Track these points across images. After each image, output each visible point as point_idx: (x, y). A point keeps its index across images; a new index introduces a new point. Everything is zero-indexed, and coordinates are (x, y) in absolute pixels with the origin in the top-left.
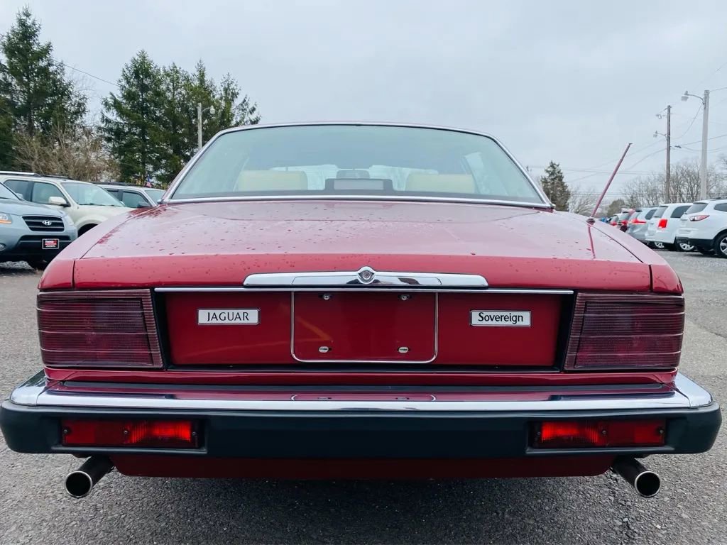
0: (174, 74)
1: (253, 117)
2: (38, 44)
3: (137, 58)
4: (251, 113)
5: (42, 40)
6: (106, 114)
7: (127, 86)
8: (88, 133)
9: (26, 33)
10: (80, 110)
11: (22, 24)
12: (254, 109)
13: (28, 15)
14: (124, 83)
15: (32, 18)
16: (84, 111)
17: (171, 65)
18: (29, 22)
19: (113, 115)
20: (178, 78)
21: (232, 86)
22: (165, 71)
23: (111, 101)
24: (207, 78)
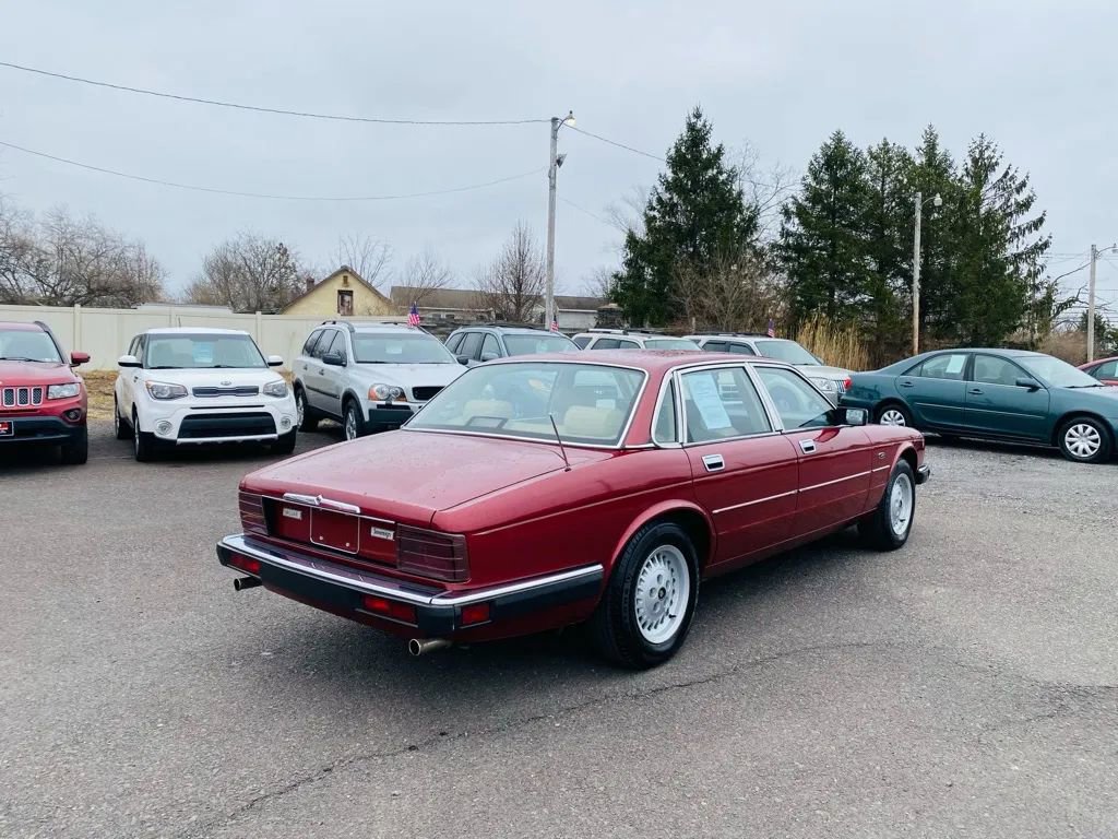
0: (884, 156)
1: (1021, 198)
2: (709, 151)
3: (829, 142)
4: (1018, 192)
5: (713, 144)
6: (786, 226)
7: (814, 184)
8: (759, 254)
9: (696, 137)
10: (750, 225)
11: (691, 127)
12: (1023, 184)
13: (698, 116)
14: (810, 180)
15: (703, 119)
16: (755, 227)
17: (881, 142)
18: (699, 125)
19: (795, 226)
20: (890, 159)
21: (986, 154)
22: (871, 153)
23: (793, 208)
24: (940, 150)
